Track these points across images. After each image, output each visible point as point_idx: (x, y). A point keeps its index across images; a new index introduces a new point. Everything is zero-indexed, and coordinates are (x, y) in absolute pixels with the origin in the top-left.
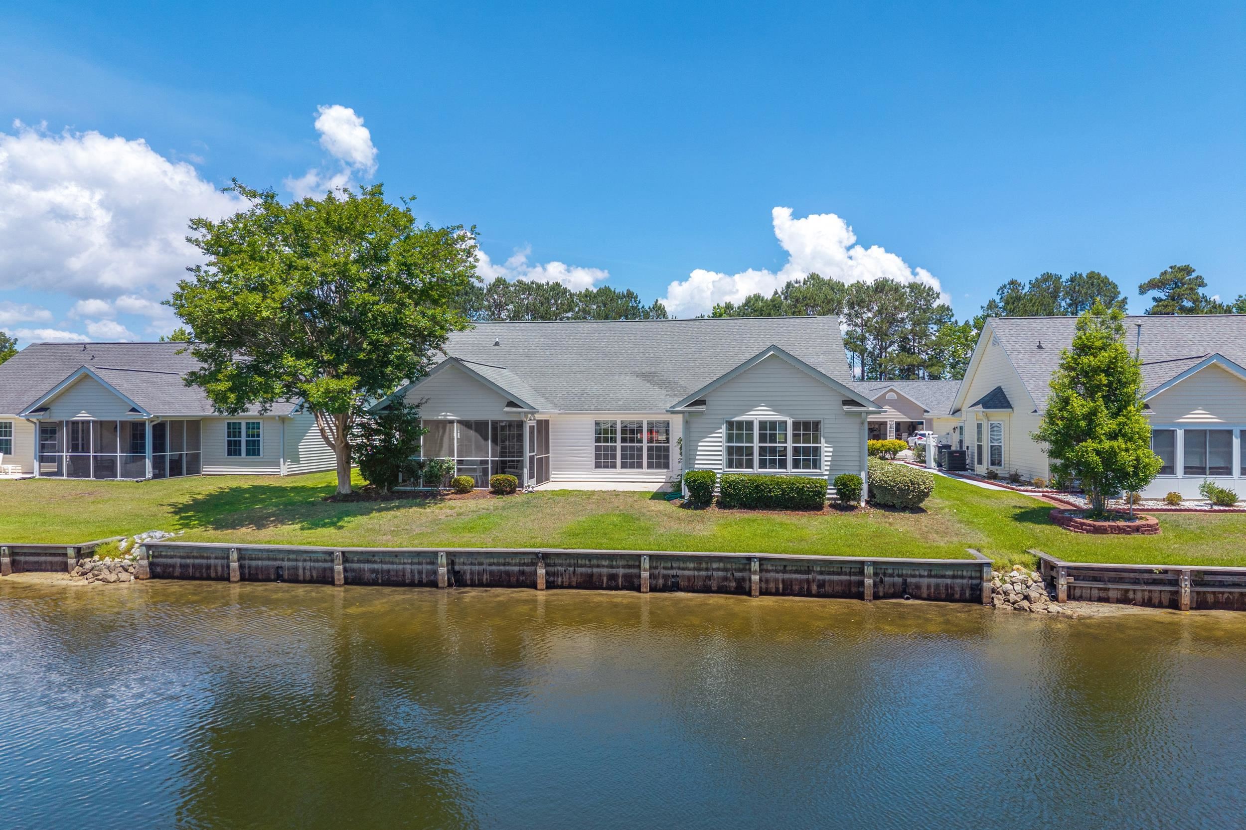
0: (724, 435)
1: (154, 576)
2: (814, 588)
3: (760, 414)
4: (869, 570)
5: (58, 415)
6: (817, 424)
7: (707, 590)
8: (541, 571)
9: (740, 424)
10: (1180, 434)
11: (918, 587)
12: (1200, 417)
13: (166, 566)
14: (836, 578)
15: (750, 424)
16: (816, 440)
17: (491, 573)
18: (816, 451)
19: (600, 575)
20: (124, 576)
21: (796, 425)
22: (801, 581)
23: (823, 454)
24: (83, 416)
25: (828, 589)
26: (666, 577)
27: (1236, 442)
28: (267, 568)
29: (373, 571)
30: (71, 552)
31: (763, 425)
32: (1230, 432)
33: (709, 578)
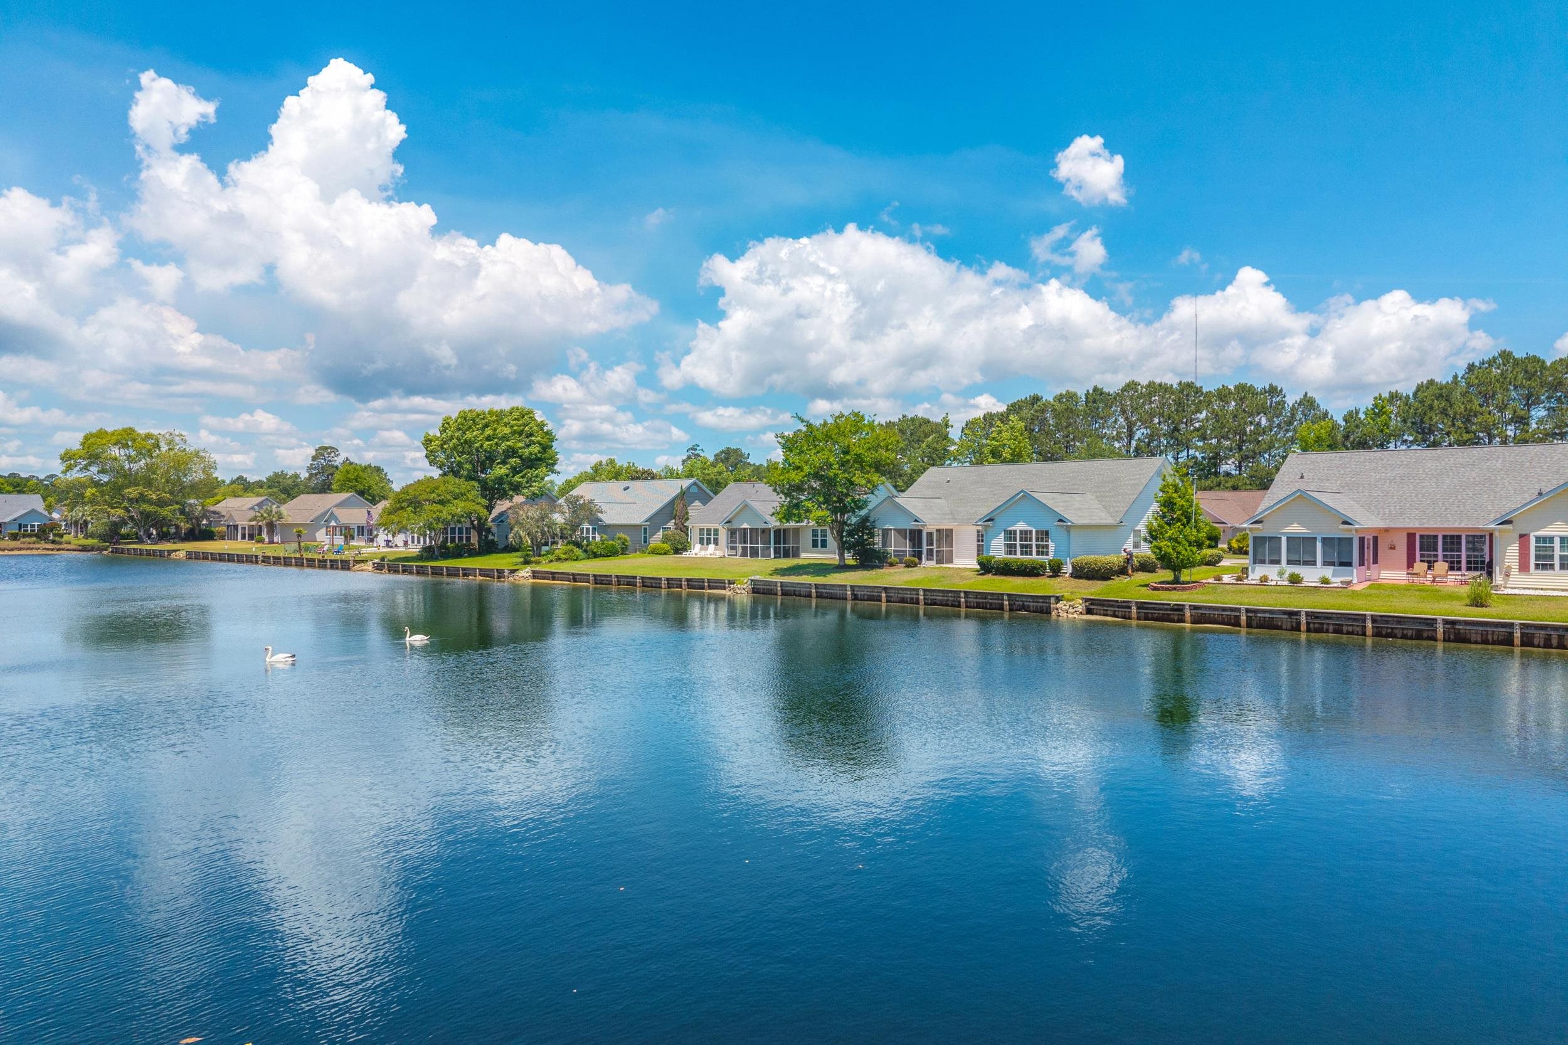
0: (1003, 537)
1: (754, 592)
2: (988, 606)
3: (1020, 527)
4: (1006, 598)
5: (735, 526)
6: (1047, 533)
7: (947, 605)
8: (884, 595)
9: (1010, 531)
10: (1284, 540)
11: (1029, 606)
12: (1296, 529)
13: (758, 589)
14: (996, 601)
15: (1015, 532)
16: (1047, 541)
17: (868, 595)
18: (1047, 547)
19: (907, 598)
20: (743, 591)
21: (1037, 533)
22: (983, 603)
23: (1050, 548)
24: (745, 526)
25: (994, 606)
26: (931, 599)
27: (1319, 545)
28: (790, 591)
29: (826, 593)
30: (726, 582)
31: (1021, 532)
32: (1315, 539)
33: (948, 600)
